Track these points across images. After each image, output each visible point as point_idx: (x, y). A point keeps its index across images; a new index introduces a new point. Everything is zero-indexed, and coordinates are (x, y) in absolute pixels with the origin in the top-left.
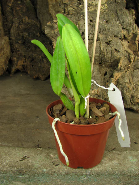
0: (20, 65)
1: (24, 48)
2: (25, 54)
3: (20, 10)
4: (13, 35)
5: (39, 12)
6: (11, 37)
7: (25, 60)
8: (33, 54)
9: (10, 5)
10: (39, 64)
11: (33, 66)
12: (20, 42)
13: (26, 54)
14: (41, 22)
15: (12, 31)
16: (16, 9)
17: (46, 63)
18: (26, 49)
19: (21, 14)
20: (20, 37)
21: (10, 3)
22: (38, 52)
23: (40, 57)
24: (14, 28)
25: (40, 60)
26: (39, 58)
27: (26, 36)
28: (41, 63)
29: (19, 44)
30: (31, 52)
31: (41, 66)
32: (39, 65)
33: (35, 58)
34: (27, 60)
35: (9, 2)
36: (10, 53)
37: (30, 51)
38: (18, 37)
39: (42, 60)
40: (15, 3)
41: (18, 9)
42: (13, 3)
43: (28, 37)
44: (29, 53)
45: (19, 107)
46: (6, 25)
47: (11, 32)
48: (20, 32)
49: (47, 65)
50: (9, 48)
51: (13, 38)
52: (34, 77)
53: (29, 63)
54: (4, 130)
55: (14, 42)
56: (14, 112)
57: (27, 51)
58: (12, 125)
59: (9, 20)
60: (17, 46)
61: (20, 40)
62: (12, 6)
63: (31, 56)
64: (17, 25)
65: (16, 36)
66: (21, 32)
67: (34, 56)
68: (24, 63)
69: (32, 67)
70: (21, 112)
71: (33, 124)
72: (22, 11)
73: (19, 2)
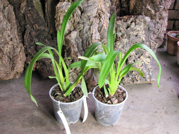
0: (34, 68)
4: (26, 41)
6: (25, 43)
7: (37, 64)
9: (22, 12)
15: (25, 37)
16: (27, 15)
19: (32, 21)
20: (32, 43)
23: (48, 62)
24: (26, 35)
28: (49, 67)
29: (31, 50)
31: (49, 70)
35: (21, 9)
38: (30, 43)
40: (26, 10)
41: (29, 15)
42: (25, 10)
51: (27, 44)
56: (33, 115)
58: (32, 127)
59: (22, 25)
61: (32, 46)
62: (24, 13)
68: (36, 66)
72: (32, 17)
73: (30, 8)
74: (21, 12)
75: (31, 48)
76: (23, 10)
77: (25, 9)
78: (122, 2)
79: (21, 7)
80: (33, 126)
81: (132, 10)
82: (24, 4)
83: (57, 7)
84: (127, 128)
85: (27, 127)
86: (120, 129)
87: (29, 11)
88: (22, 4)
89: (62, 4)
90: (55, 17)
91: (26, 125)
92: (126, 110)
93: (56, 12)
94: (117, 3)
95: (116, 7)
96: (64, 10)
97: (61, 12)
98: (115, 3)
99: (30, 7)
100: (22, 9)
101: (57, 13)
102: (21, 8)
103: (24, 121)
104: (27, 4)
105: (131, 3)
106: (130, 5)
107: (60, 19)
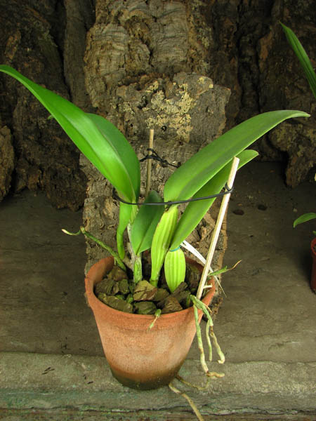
0: (34, 184)
1: (39, 150)
2: (41, 161)
3: (31, 70)
4: (17, 122)
5: (68, 70)
6: (14, 128)
7: (42, 174)
8: (57, 164)
9: (11, 57)
10: (67, 182)
11: (55, 186)
12: (31, 138)
13: (43, 163)
14: (72, 90)
15: (16, 113)
16: (23, 65)
17: (80, 182)
18: (43, 153)
20: (32, 128)
21: (12, 54)
22: (65, 159)
23: (69, 170)
24: (19, 108)
25: (70, 176)
26: (68, 172)
27: (43, 125)
28: (69, 182)
29: (30, 142)
30: (53, 159)
31: (70, 188)
32: (68, 186)
33: (60, 172)
34: (45, 175)
35: (8, 51)
36: (14, 161)
37: (51, 157)
38: (28, 128)
39: (72, 175)
40: (20, 52)
41: (26, 65)
42: (16, 53)
43: (46, 126)
44: (49, 161)
45: (34, 272)
46: (4, 97)
47: (14, 116)
48: (31, 116)
49: (81, 186)
50: (12, 151)
51: (19, 129)
52: (59, 207)
53: (49, 181)
54: (14, 319)
55: (21, 137)
56: (28, 284)
57: (46, 156)
58: (26, 309)
59: (9, 87)
60: (26, 146)
61: (31, 134)
62: (14, 58)
63: (53, 167)
64: (25, 101)
65: (25, 124)
66: (34, 118)
67: (57, 168)
68: (39, 179)
69: (54, 188)
70: (39, 284)
71: (58, 308)
72: (34, 70)
73: (28, 49)
74: (8, 58)
75: (28, 139)
76: (14, 53)
77: (19, 50)
78: (241, 45)
79: (8, 45)
80: (27, 305)
81: (264, 60)
82: (16, 40)
83: (89, 34)
84: (256, 312)
85: (13, 309)
86: (238, 316)
87: (27, 55)
88: (11, 39)
89: (102, 28)
90: (86, 59)
91: (10, 305)
92: (253, 275)
93: (88, 48)
94: (229, 46)
95: (227, 55)
96: (109, 42)
97: (102, 47)
98: (225, 46)
99: (29, 47)
100: (11, 50)
101: (91, 48)
102: (7, 49)
103: (5, 296)
104: (21, 40)
105: (262, 43)
106: (260, 49)
107: (98, 63)
